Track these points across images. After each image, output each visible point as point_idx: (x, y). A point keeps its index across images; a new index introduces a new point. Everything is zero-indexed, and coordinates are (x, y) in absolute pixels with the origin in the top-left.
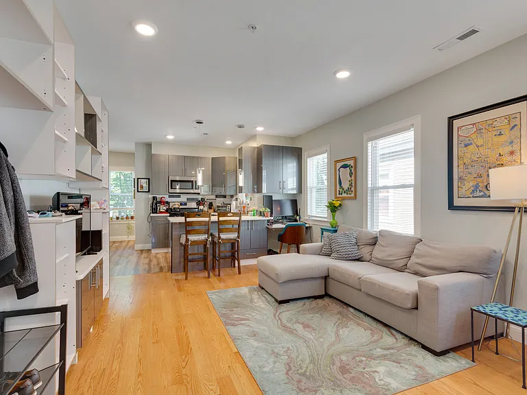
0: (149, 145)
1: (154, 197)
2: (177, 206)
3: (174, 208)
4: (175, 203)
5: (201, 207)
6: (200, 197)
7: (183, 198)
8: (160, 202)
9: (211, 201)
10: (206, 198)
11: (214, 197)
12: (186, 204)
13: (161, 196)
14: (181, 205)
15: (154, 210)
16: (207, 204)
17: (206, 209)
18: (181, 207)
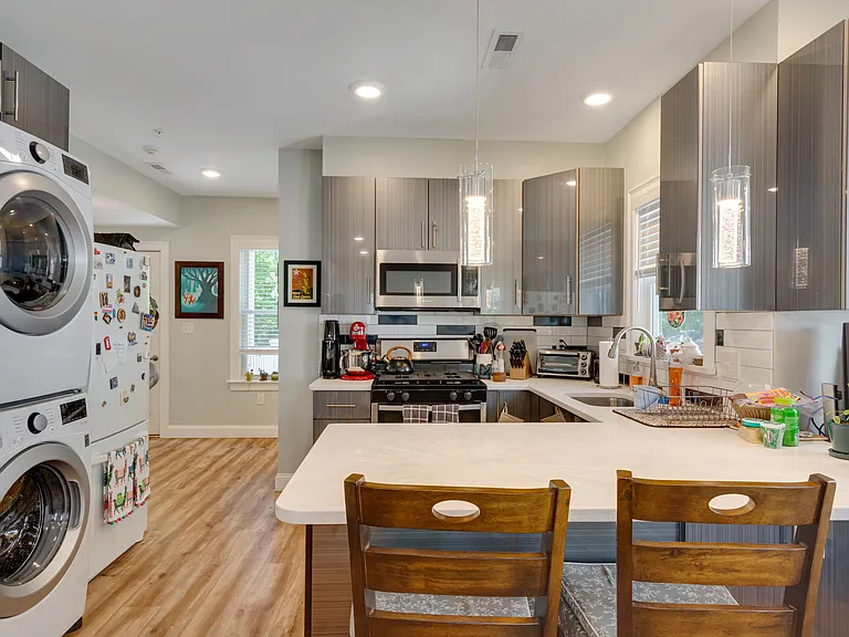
0: (315, 153)
1: (328, 323)
2: (403, 355)
3: (393, 361)
4: (396, 341)
5: (484, 359)
6: (479, 324)
7: (426, 327)
8: (349, 340)
9: (519, 336)
10: (502, 324)
11: (528, 322)
12: (431, 347)
13: (355, 319)
14: (418, 347)
15: (330, 369)
16: (504, 347)
17: (500, 366)
18: (418, 356)
